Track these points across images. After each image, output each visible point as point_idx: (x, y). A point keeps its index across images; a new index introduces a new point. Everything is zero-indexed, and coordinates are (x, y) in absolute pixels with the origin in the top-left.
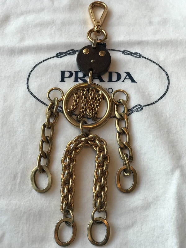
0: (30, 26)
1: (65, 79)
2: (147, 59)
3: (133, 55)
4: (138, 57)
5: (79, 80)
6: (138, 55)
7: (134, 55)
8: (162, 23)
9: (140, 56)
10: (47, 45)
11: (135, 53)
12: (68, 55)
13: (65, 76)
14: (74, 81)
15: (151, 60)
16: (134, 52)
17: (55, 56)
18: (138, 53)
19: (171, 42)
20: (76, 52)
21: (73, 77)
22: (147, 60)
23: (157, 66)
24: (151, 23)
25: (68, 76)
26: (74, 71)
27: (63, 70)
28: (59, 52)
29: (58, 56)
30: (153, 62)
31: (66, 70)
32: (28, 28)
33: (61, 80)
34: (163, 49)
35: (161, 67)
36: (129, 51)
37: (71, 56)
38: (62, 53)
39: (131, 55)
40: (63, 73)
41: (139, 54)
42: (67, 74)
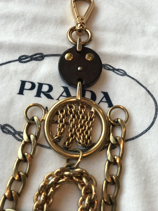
1: (25, 92)
2: (133, 78)
3: (115, 71)
4: (121, 75)
5: (42, 95)
6: (121, 72)
7: (117, 72)
9: (125, 74)
11: (118, 70)
12: (34, 60)
13: (25, 88)
14: (35, 95)
15: (137, 81)
16: (117, 68)
17: (18, 59)
18: (121, 70)
20: (45, 57)
21: (35, 90)
22: (132, 80)
23: (144, 90)
25: (28, 88)
26: (38, 83)
27: (24, 79)
28: (23, 55)
29: (21, 59)
30: (140, 84)
31: (28, 81)
33: (19, 92)
35: (148, 91)
36: (111, 66)
37: (38, 61)
38: (27, 57)
39: (114, 71)
40: (23, 83)
41: (123, 71)
42: (28, 86)
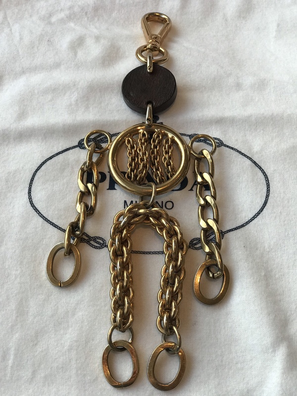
0: (36, 91)
5: (116, 187)
8: (257, 86)
9: (220, 144)
10: (64, 125)
14: (108, 188)
15: (238, 151)
17: (77, 144)
18: (216, 139)
19: (272, 119)
20: (112, 136)
22: (232, 150)
24: (238, 86)
28: (82, 138)
29: (82, 144)
30: (242, 154)
32: (32, 95)
34: (258, 131)
35: (255, 163)
39: (205, 142)
41: (218, 139)
